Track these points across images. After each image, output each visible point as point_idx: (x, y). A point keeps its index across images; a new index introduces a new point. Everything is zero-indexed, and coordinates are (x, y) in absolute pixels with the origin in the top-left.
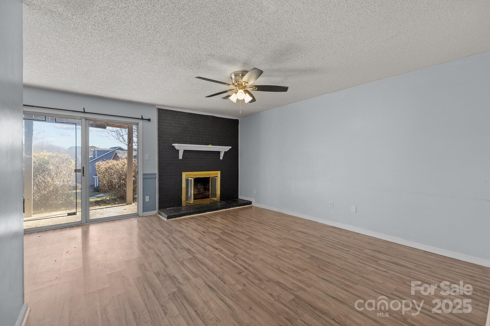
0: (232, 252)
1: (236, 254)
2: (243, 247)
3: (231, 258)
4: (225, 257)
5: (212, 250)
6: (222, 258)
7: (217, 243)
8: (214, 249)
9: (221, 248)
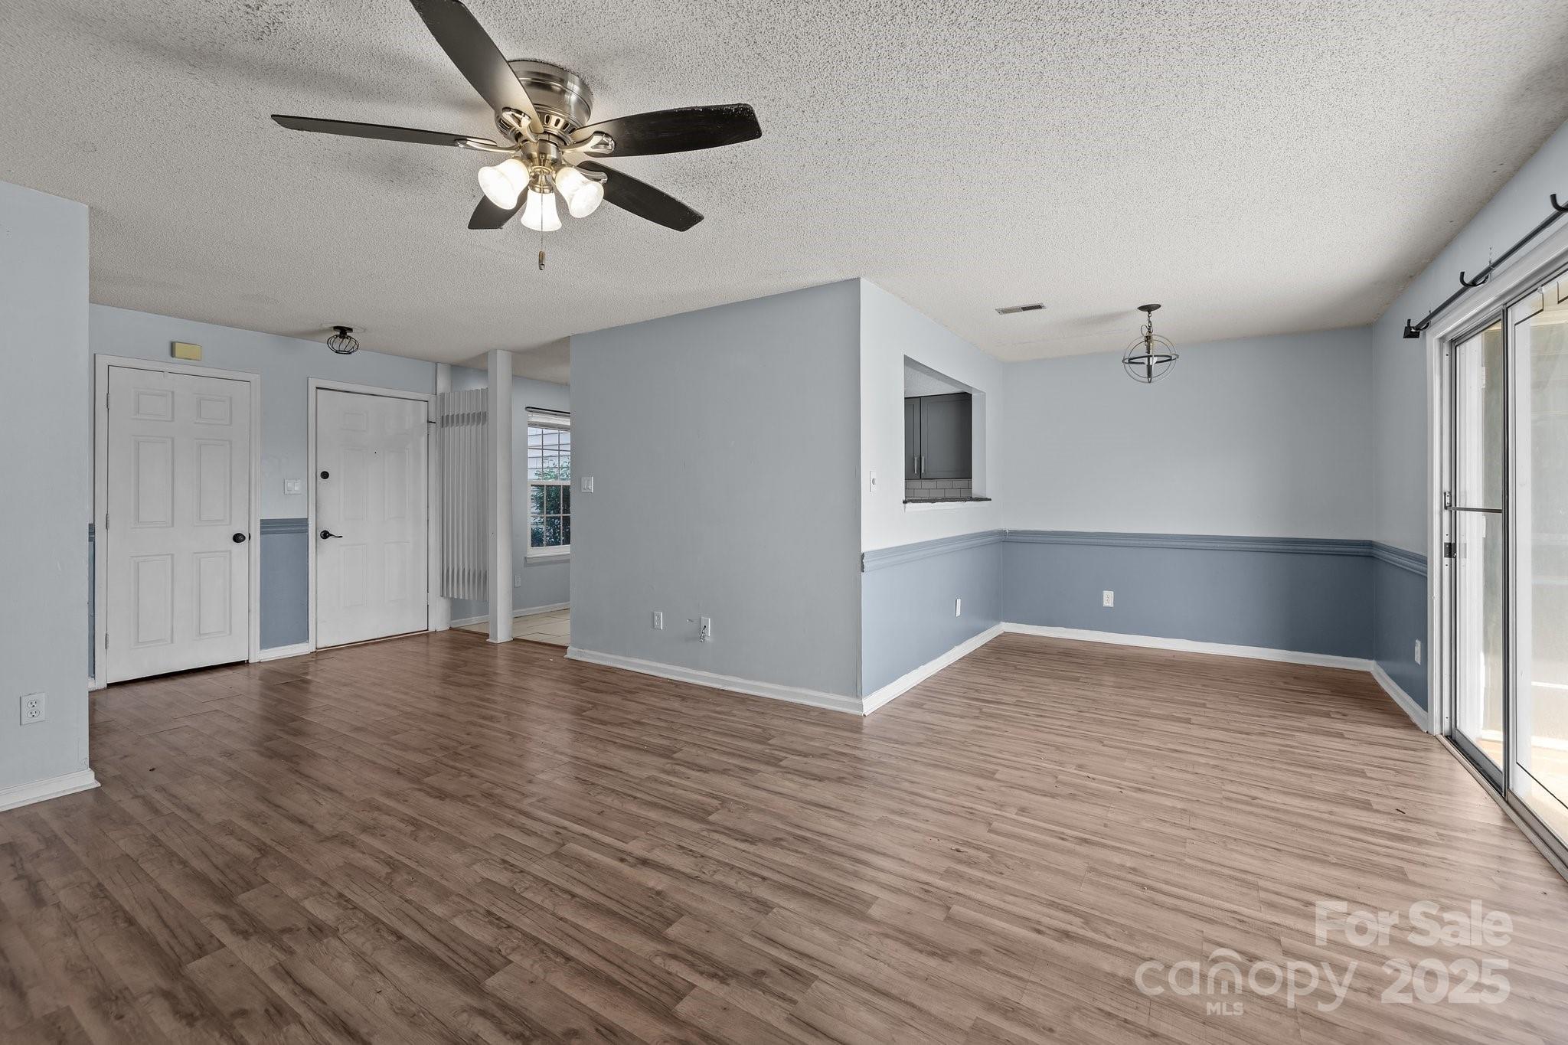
0: (578, 859)
1: (557, 855)
2: (528, 895)
3: (576, 836)
4: (596, 835)
5: (658, 854)
6: (605, 830)
7: (659, 893)
8: (651, 858)
9: (629, 868)
